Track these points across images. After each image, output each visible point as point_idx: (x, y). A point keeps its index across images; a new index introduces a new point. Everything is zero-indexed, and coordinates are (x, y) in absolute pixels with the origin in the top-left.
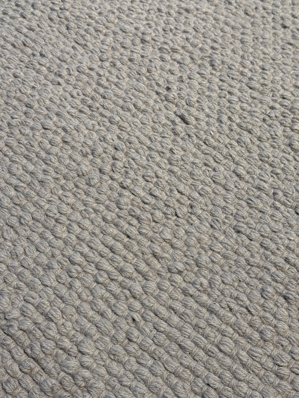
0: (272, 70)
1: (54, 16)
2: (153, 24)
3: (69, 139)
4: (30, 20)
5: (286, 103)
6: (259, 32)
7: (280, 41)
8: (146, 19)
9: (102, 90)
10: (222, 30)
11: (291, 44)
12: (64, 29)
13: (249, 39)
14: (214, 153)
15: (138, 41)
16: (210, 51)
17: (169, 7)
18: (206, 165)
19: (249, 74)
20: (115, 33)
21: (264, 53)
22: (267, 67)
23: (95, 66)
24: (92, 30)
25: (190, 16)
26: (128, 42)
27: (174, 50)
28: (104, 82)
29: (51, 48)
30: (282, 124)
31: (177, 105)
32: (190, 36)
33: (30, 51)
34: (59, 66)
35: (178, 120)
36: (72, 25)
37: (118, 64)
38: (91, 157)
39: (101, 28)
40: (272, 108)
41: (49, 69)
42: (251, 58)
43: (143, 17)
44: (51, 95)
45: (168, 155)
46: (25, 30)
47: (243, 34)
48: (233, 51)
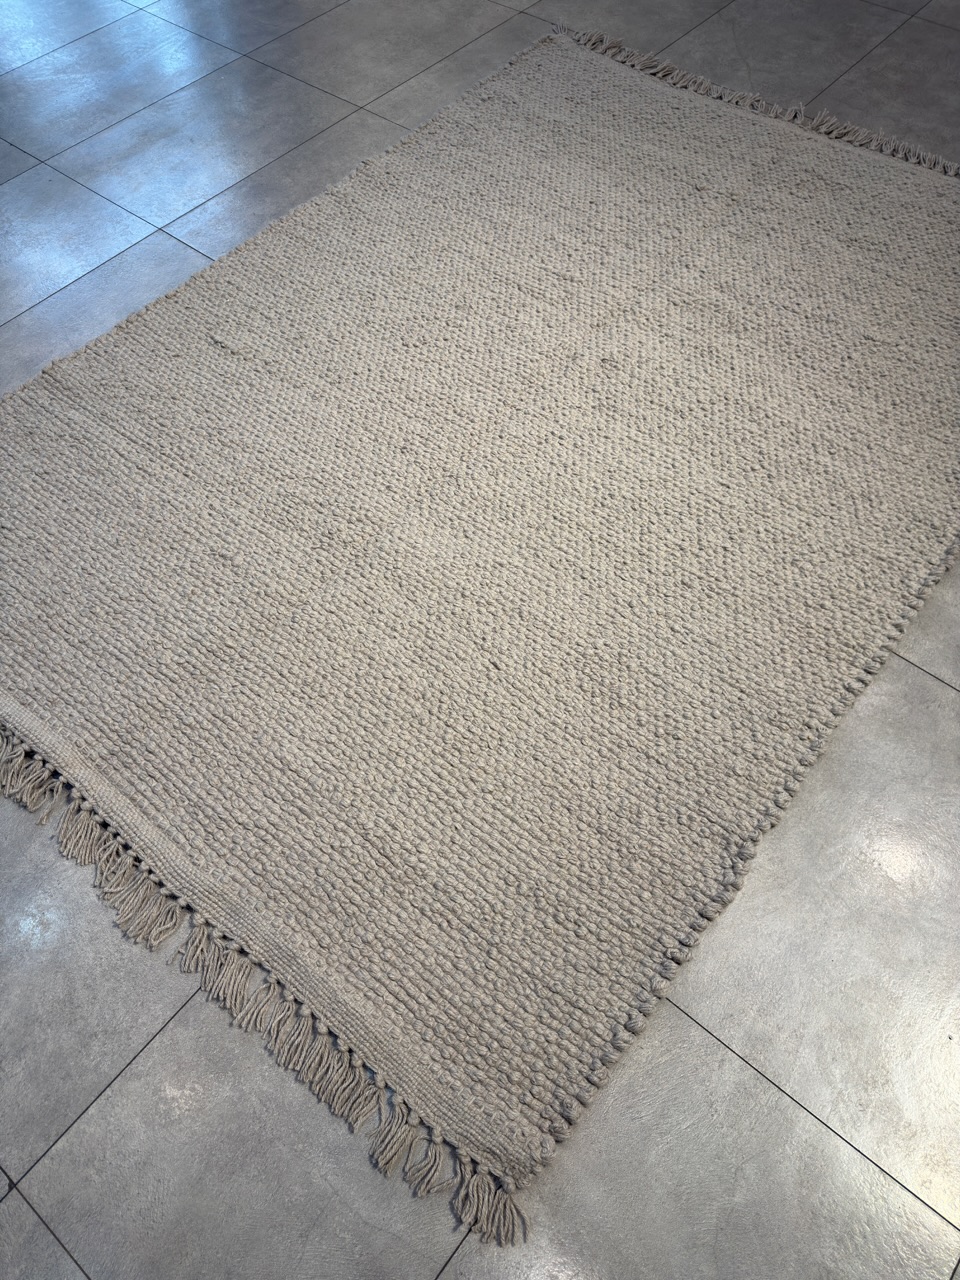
0: (571, 620)
1: (389, 575)
2: (472, 579)
3: (404, 686)
4: (368, 580)
5: (581, 649)
6: (561, 583)
7: (578, 592)
8: (467, 575)
9: (429, 642)
10: (530, 583)
11: (587, 595)
12: (397, 586)
13: (552, 590)
14: (520, 694)
15: (459, 595)
16: (520, 603)
17: (486, 561)
18: (513, 705)
19: (551, 624)
20: (440, 589)
21: (565, 604)
22: (567, 616)
23: (424, 621)
24: (420, 586)
25: (503, 569)
26: (451, 598)
27: (489, 603)
28: (431, 635)
29: (387, 604)
30: (575, 668)
31: (491, 653)
32: (503, 590)
33: (370, 608)
34: (395, 622)
35: (491, 667)
36: (404, 583)
37: (443, 617)
38: (422, 701)
39: (428, 584)
40: (568, 654)
41: (386, 624)
42: (554, 609)
43: (463, 572)
44: (389, 648)
45: (483, 697)
46: (365, 589)
47: (548, 586)
48: (538, 602)
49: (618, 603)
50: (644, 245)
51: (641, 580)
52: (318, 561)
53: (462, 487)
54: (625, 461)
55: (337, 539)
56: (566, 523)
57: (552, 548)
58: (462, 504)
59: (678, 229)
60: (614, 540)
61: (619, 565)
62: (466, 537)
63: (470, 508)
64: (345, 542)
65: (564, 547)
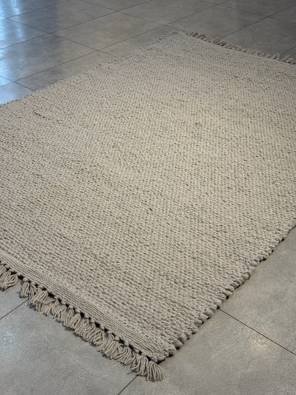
0: (182, 197)
1: (106, 182)
2: (141, 184)
3: (112, 214)
4: (98, 183)
6: (178, 186)
7: (185, 189)
9: (123, 202)
10: (165, 186)
11: (189, 190)
12: (110, 186)
13: (175, 188)
14: (160, 218)
15: (136, 189)
16: (161, 192)
18: (157, 221)
19: (174, 198)
20: (127, 187)
21: (179, 192)
22: (180, 196)
23: (121, 196)
24: (119, 186)
25: (154, 182)
26: (132, 189)
27: (148, 191)
28: (124, 200)
29: (105, 191)
30: (184, 211)
31: (148, 206)
32: (154, 187)
33: (98, 192)
34: (109, 196)
35: (149, 210)
36: (113, 184)
37: (129, 195)
38: (119, 219)
39: (123, 185)
40: (181, 207)
41: (105, 196)
42: (175, 194)
43: (138, 182)
44: (106, 203)
45: (145, 218)
46: (96, 186)
47: (173, 187)
48: (169, 192)
49: (201, 192)
50: (213, 92)
51: (211, 186)
52: (77, 177)
53: (138, 157)
54: (205, 152)
55: (85, 171)
56: (180, 169)
57: (174, 176)
58: (138, 162)
59: (227, 88)
60: (200, 174)
61: (202, 182)
62: (139, 172)
63: (140, 164)
64: (88, 172)
65: (180, 176)
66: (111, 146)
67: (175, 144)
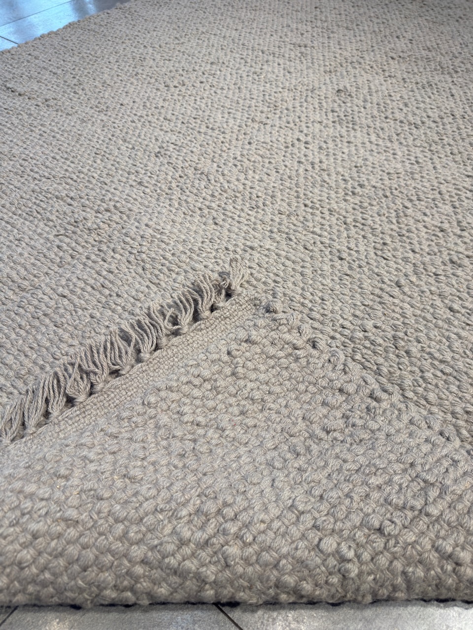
0: (331, 301)
1: (132, 258)
2: (220, 262)
4: (110, 263)
5: (346, 332)
6: (318, 264)
7: (337, 272)
8: (215, 258)
10: (283, 264)
11: (347, 275)
12: (140, 270)
13: (308, 272)
16: (273, 284)
17: (236, 245)
19: (310, 305)
20: (186, 272)
21: (323, 285)
22: (326, 297)
24: (165, 269)
25: (254, 252)
29: (127, 288)
32: (254, 272)
33: (107, 292)
36: (148, 266)
39: (174, 267)
40: (333, 338)
42: (311, 290)
43: (211, 256)
46: (104, 273)
47: (303, 267)
48: (294, 283)
49: (383, 282)
51: (406, 260)
52: (58, 247)
53: (213, 182)
54: (371, 158)
55: (81, 227)
56: (317, 209)
57: (304, 233)
58: (213, 196)
60: (370, 222)
61: (378, 246)
62: (216, 224)
63: (219, 199)
64: (89, 230)
65: (317, 230)
66: (153, 154)
67: (298, 140)
